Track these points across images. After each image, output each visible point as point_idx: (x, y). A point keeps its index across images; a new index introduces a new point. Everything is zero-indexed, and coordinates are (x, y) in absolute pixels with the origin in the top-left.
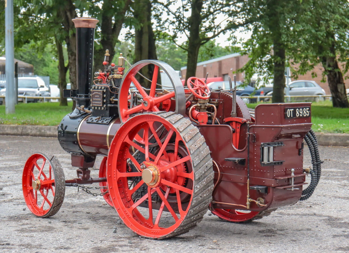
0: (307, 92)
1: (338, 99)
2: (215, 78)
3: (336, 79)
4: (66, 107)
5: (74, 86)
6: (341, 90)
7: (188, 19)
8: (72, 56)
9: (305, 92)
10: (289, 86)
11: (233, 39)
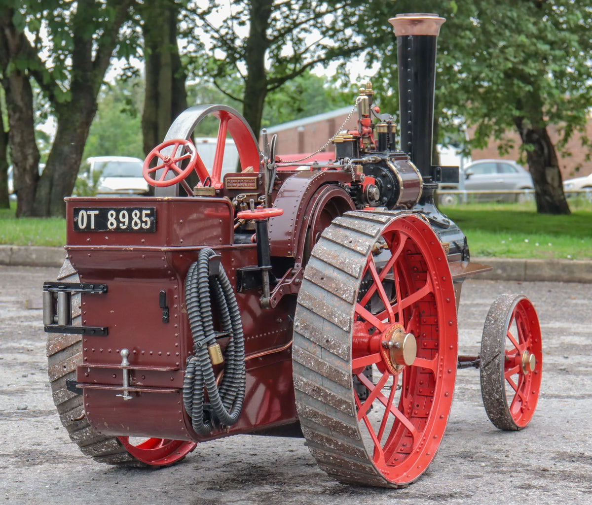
0: (501, 183)
1: (548, 198)
2: (323, 154)
3: (542, 159)
4: (7, 211)
5: (18, 170)
6: (553, 179)
7: (244, 41)
8: (15, 112)
9: (497, 183)
10: (465, 171)
11: (343, 78)
